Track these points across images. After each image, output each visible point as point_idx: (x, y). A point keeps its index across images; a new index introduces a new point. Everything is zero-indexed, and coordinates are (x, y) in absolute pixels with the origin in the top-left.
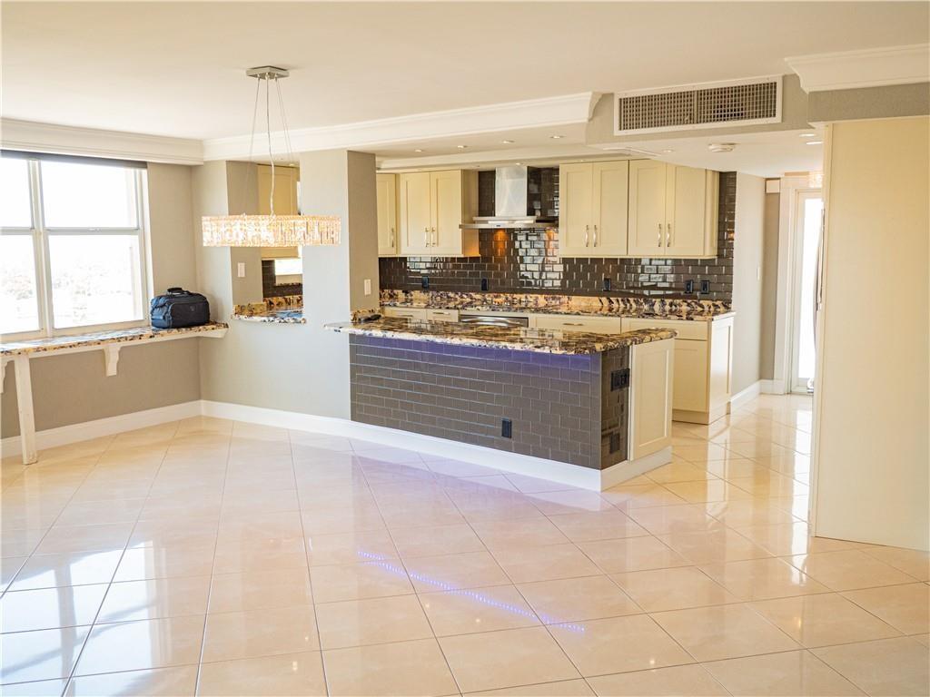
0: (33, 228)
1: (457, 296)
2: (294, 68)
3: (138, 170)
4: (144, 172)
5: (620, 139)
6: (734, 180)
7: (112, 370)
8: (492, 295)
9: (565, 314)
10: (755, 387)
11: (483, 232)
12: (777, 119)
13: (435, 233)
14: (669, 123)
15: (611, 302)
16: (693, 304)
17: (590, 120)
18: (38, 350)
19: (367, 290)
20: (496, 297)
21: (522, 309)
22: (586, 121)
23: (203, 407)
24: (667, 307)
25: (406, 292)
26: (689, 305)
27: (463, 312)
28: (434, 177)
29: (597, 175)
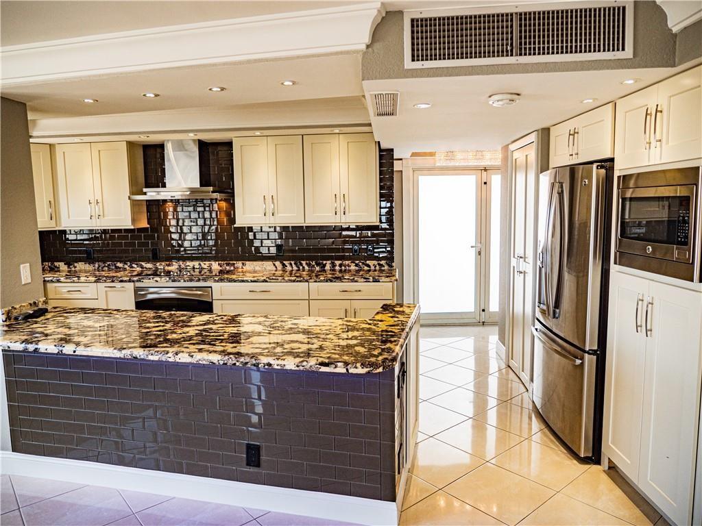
1: (126, 266)
5: (413, 73)
8: (163, 264)
9: (252, 281)
11: (150, 203)
12: (628, 54)
13: (100, 204)
15: (284, 265)
16: (360, 264)
17: (368, 47)
20: (169, 265)
22: (364, 47)
24: (337, 268)
25: (69, 264)
26: (357, 265)
27: (138, 284)
28: (95, 147)
29: (272, 149)
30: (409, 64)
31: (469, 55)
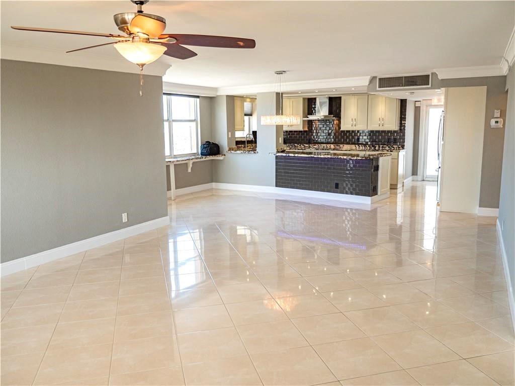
0: (168, 120)
1: (298, 145)
2: (288, 71)
3: (195, 99)
4: (198, 100)
5: (379, 91)
6: (406, 102)
7: (190, 170)
8: (312, 145)
10: (411, 178)
11: (309, 121)
12: (430, 86)
14: (395, 86)
15: (360, 147)
16: (391, 147)
17: (369, 85)
18: (177, 161)
19: (280, 142)
20: (314, 146)
21: (328, 150)
22: (367, 85)
23: (214, 185)
24: (381, 148)
26: (389, 147)
28: (292, 100)
29: (356, 100)
30: (378, 89)
31: (393, 86)
